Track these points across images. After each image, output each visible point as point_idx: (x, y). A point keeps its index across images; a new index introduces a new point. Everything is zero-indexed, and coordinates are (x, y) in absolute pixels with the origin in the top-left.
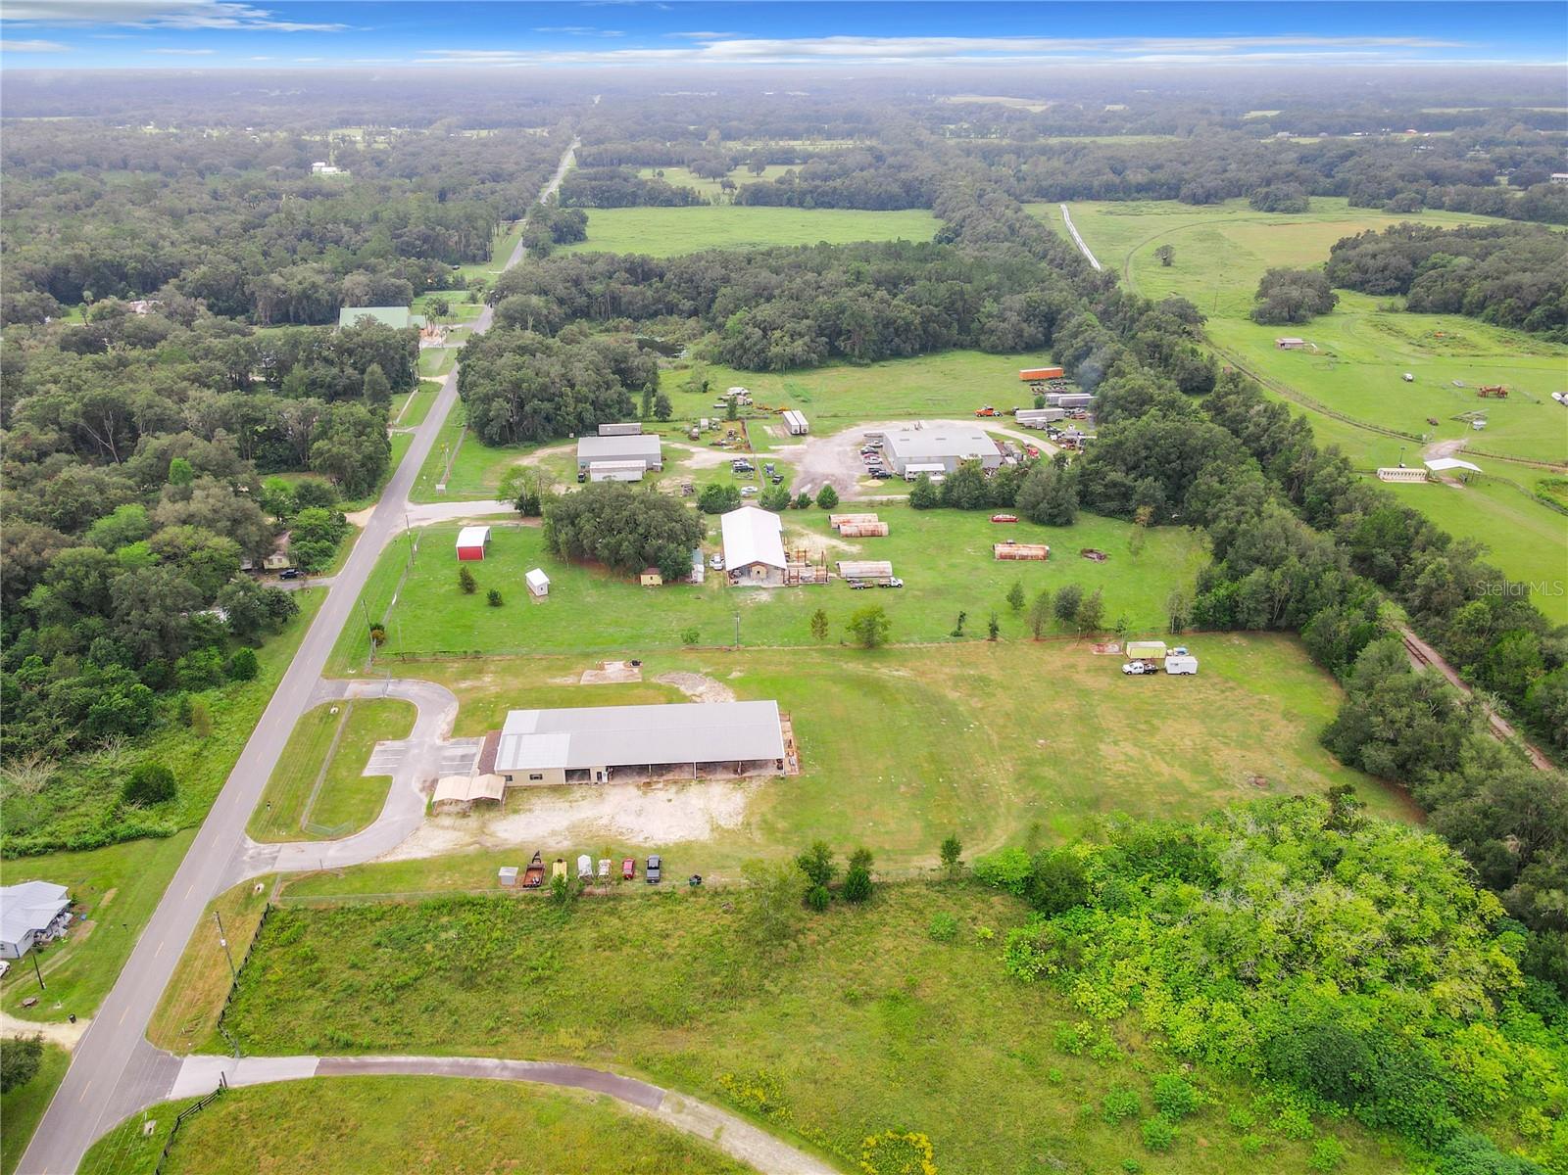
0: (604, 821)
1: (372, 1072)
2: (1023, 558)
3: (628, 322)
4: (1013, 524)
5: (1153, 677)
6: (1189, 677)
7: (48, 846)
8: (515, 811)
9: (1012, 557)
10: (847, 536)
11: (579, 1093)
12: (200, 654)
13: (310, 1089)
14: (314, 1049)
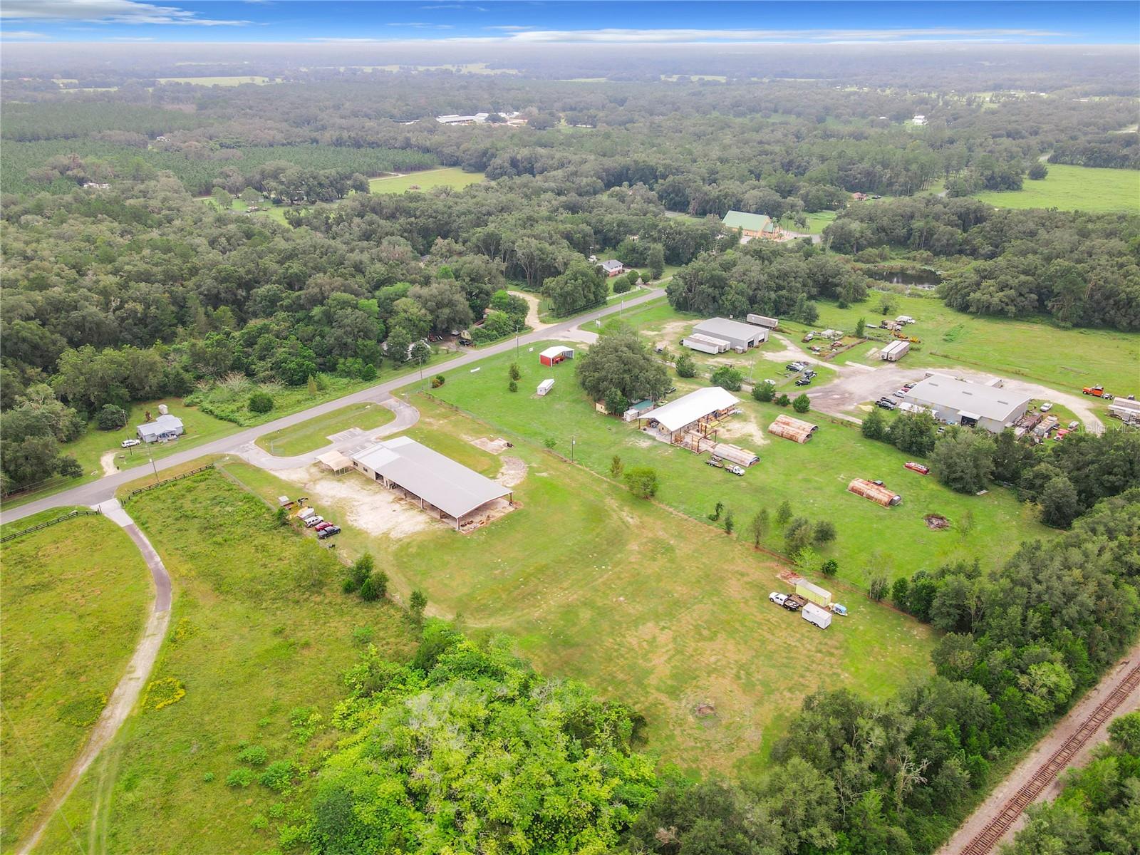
0: (356, 504)
1: (133, 538)
2: (869, 498)
3: (926, 254)
4: (918, 475)
5: (786, 612)
6: (814, 628)
7: (211, 411)
8: (339, 481)
9: (861, 493)
10: (771, 432)
11: (154, 589)
12: (350, 359)
13: (113, 528)
14: (137, 519)
